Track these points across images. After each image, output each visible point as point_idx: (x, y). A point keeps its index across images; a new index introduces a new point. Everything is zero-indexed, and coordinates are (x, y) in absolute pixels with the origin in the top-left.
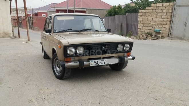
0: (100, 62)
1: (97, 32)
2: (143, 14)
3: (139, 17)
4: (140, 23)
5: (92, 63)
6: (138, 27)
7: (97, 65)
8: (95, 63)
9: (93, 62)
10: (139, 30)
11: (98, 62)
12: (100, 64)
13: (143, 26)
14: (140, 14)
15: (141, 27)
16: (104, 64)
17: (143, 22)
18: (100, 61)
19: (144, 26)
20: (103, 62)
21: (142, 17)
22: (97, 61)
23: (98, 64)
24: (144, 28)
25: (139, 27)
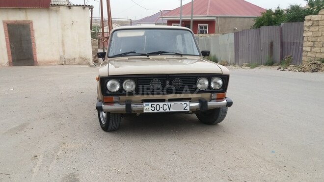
0: (161, 106)
1: (179, 57)
2: (313, 24)
3: (306, 29)
4: (308, 41)
5: (147, 107)
6: (302, 49)
7: (156, 111)
8: (152, 107)
9: (148, 105)
10: (304, 54)
11: (158, 106)
12: (161, 110)
13: (313, 46)
14: (306, 23)
15: (308, 49)
16: (168, 110)
17: (313, 39)
18: (161, 104)
19: (315, 46)
20: (166, 107)
21: (312, 29)
22: (156, 104)
23: (158, 109)
24: (314, 50)
25: (304, 49)
